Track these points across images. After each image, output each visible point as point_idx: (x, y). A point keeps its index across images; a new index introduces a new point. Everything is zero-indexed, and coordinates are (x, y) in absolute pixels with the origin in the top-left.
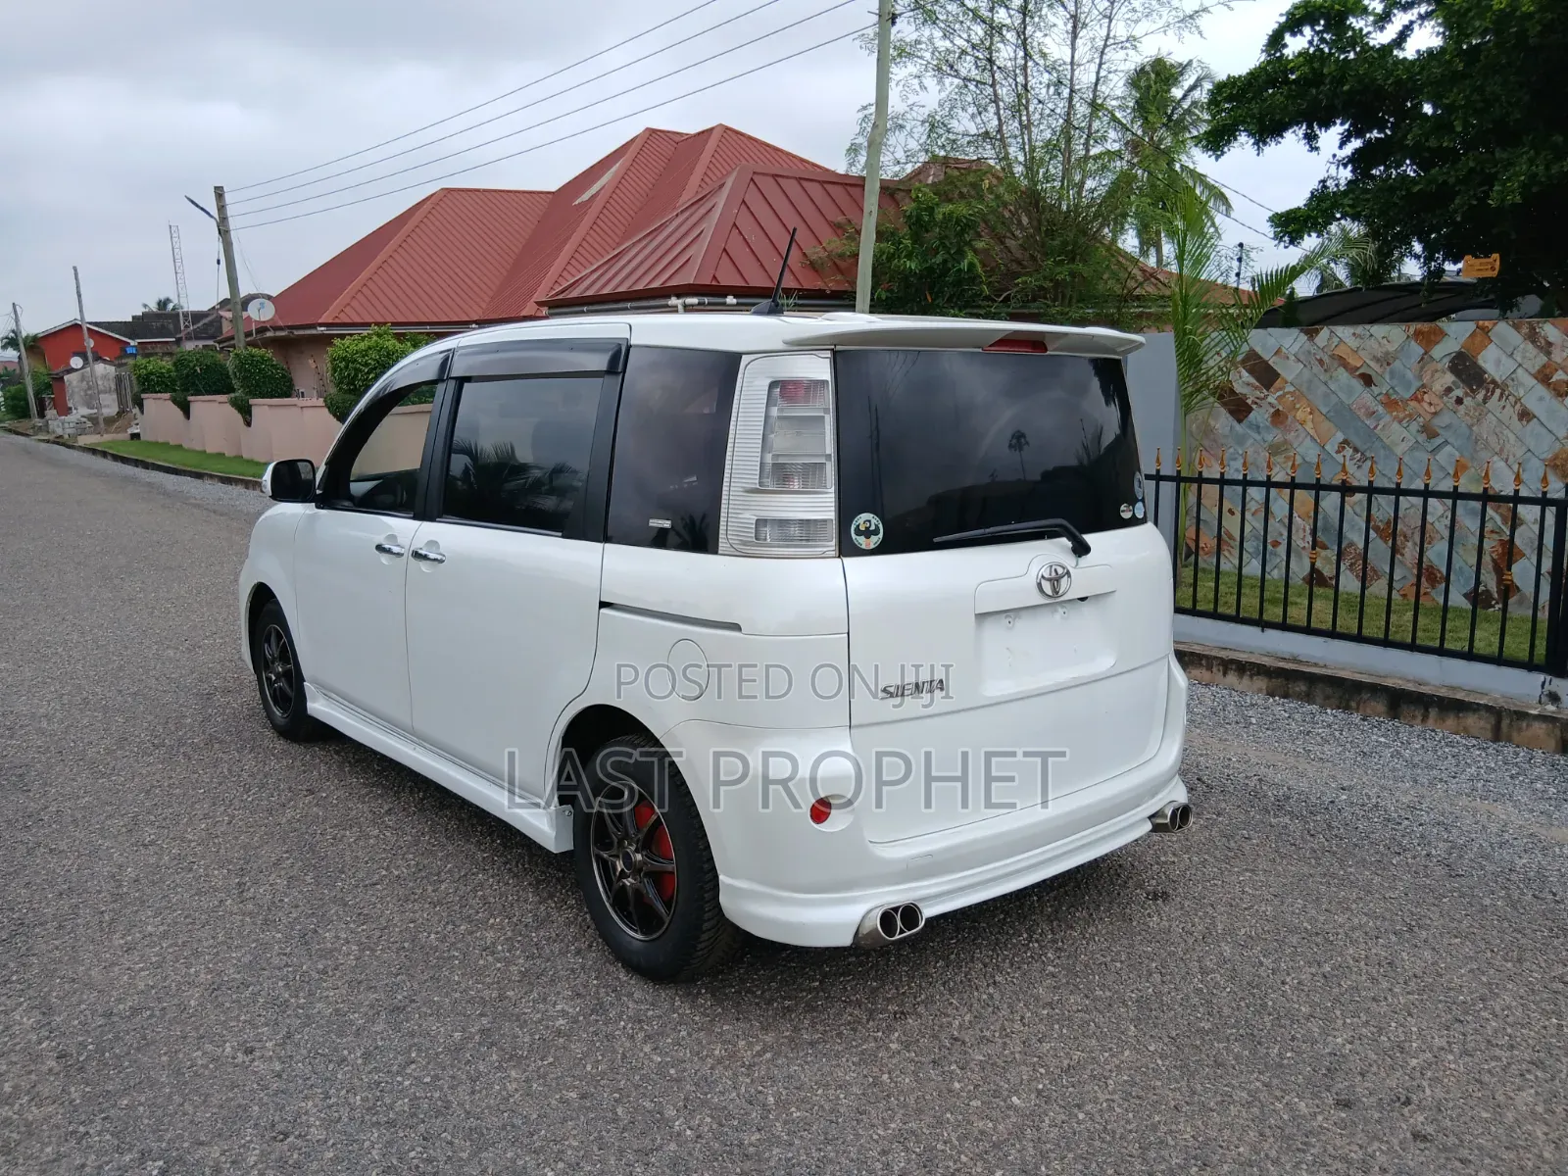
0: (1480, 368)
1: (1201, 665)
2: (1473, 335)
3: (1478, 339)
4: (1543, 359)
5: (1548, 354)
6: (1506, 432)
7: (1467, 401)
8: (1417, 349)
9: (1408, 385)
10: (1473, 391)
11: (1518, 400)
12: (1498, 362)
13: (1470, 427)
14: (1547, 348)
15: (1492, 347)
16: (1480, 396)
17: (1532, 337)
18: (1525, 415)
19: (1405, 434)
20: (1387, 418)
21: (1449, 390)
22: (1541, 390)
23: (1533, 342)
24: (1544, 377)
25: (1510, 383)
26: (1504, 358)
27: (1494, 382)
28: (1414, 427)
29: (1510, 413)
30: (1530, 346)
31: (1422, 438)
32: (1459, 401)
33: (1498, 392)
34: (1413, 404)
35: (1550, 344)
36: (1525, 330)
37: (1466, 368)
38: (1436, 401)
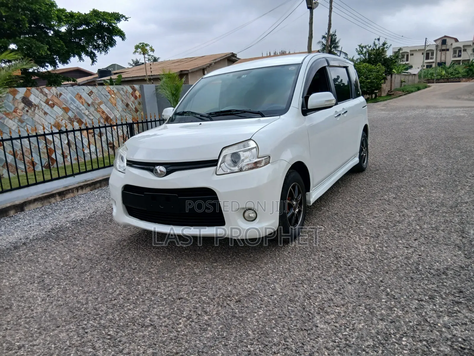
0: (31, 101)
1: (70, 192)
2: (26, 92)
3: (28, 93)
4: (46, 98)
5: (47, 96)
6: (42, 119)
7: (30, 111)
8: (11, 97)
9: (11, 108)
10: (30, 108)
11: (42, 109)
12: (35, 99)
13: (32, 119)
14: (46, 95)
15: (32, 95)
16: (33, 109)
17: (42, 92)
18: (45, 113)
19: (14, 123)
20: (7, 119)
21: (23, 108)
22: (47, 106)
23: (43, 93)
24: (47, 102)
25: (39, 105)
26: (36, 98)
27: (35, 105)
28: (16, 121)
29: (41, 114)
30: (42, 95)
31: (19, 124)
32: (27, 111)
33: (37, 107)
34: (14, 113)
35: (47, 94)
36: (40, 90)
37: (26, 101)
38: (21, 112)
